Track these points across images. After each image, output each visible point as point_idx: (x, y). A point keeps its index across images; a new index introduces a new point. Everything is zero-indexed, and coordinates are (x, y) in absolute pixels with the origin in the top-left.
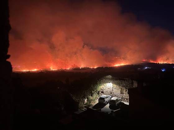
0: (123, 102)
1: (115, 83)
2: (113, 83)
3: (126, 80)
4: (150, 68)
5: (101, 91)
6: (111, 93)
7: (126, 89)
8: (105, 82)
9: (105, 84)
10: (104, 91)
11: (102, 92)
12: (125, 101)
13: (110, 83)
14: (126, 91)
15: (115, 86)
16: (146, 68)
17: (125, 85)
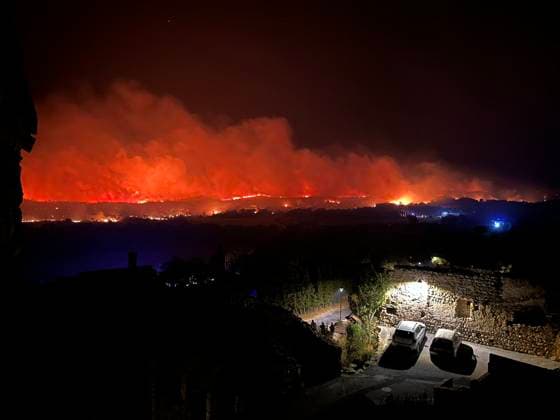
0: (469, 344)
1: (439, 284)
2: (429, 283)
3: (478, 275)
4: (458, 214)
5: (389, 306)
6: (423, 314)
7: (475, 303)
8: (401, 277)
9: (400, 286)
10: (399, 307)
11: (392, 311)
12: (473, 341)
13: (420, 281)
14: (476, 308)
15: (438, 291)
16: (445, 214)
17: (472, 290)
